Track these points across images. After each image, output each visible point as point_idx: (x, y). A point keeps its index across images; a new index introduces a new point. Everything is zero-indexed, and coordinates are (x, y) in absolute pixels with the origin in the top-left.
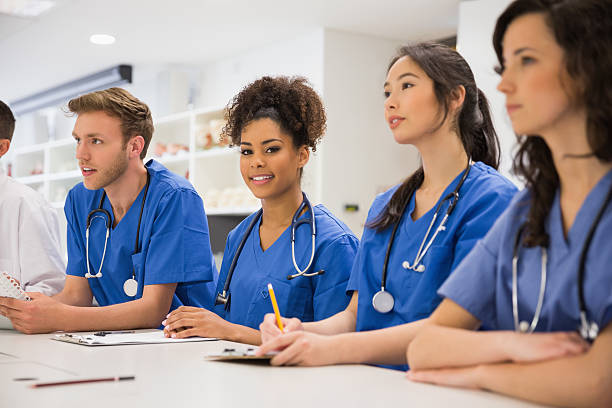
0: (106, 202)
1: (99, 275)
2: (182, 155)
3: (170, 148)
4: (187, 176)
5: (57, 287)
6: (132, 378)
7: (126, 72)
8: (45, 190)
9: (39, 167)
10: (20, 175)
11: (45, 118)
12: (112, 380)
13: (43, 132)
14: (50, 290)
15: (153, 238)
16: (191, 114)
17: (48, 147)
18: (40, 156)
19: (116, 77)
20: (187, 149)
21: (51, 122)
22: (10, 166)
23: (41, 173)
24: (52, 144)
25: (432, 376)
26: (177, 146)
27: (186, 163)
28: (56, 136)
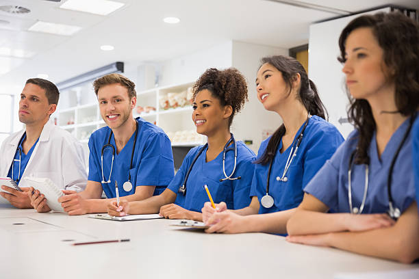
0: (112, 139)
1: (109, 181)
2: (152, 113)
3: (145, 109)
4: (155, 123)
5: (83, 187)
6: (128, 240)
7: (120, 66)
8: (75, 133)
9: (72, 121)
10: (61, 125)
11: (75, 93)
12: (117, 241)
13: (74, 101)
14: (80, 189)
15: (143, 160)
16: (157, 89)
17: (76, 109)
18: (73, 114)
19: (115, 69)
20: (154, 109)
21: (78, 95)
22: (55, 119)
23: (73, 123)
24: (79, 107)
25: (301, 239)
26: (149, 108)
27: (154, 117)
28: (81, 102)
